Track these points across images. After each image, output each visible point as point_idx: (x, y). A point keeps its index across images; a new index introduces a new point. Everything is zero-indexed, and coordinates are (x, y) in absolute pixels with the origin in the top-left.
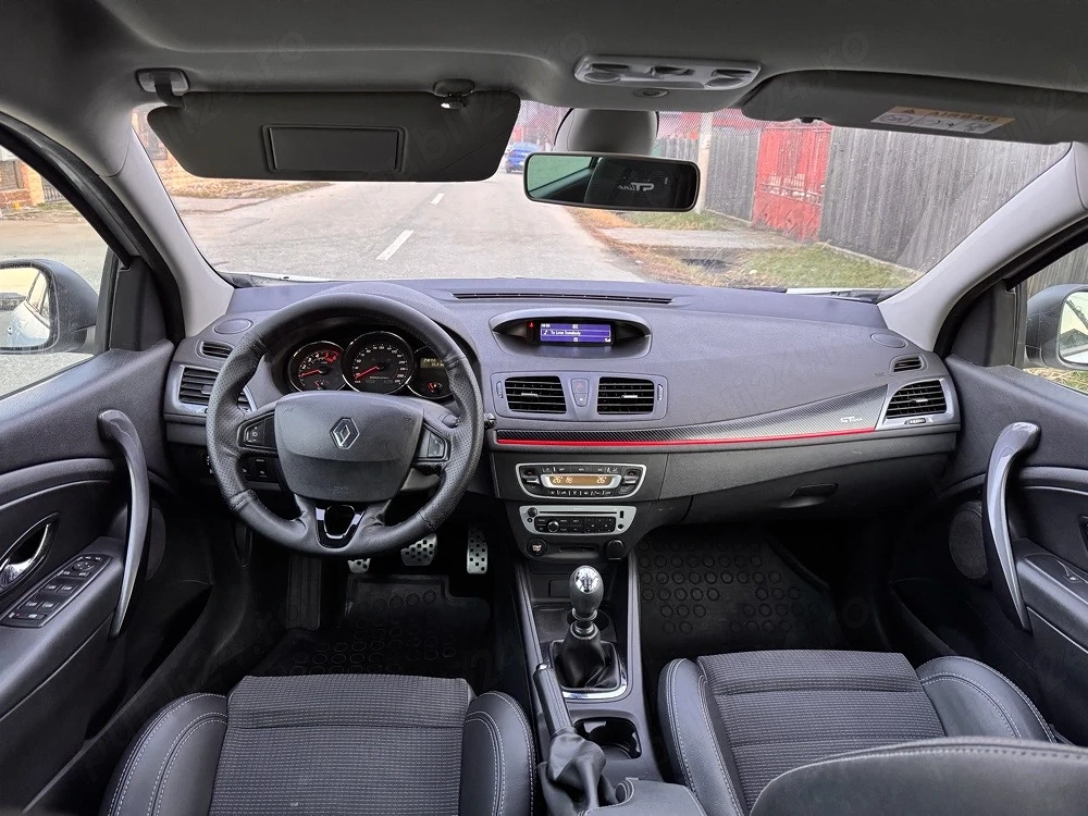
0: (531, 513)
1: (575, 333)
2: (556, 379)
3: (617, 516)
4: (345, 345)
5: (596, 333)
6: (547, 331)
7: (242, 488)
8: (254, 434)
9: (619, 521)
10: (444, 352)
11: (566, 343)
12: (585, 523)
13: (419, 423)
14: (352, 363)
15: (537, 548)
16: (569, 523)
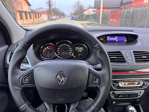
0: (113, 93)
1: (116, 39)
2: (120, 52)
3: (139, 93)
4: (55, 44)
5: (122, 38)
6: (109, 38)
7: (23, 102)
8: (27, 80)
9: (139, 94)
10: (94, 43)
11: (114, 42)
12: (129, 95)
13: (87, 71)
14: (57, 49)
15: (114, 103)
16: (124, 96)
